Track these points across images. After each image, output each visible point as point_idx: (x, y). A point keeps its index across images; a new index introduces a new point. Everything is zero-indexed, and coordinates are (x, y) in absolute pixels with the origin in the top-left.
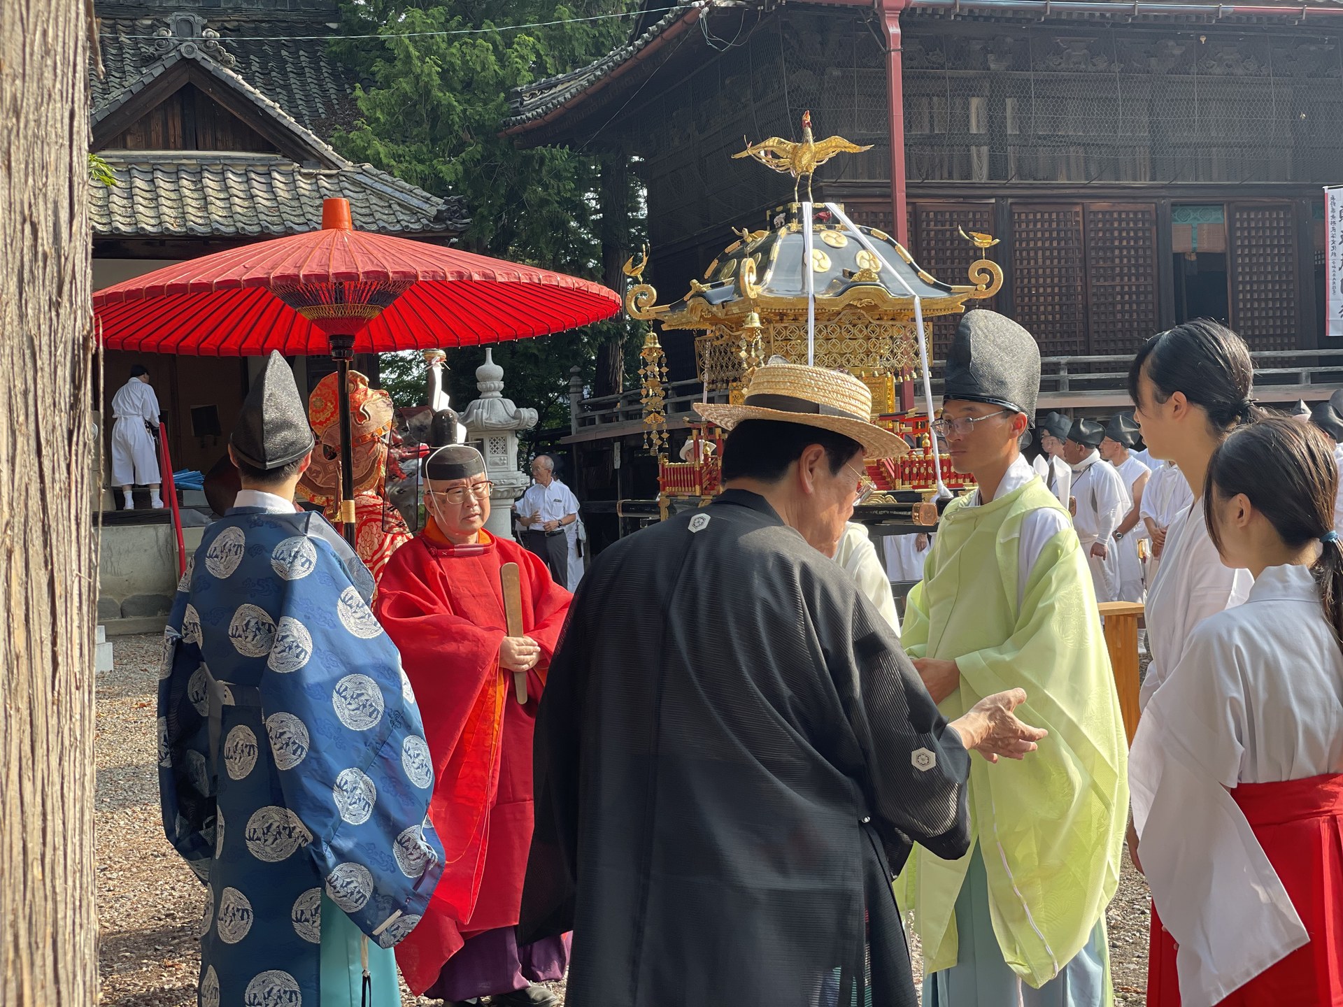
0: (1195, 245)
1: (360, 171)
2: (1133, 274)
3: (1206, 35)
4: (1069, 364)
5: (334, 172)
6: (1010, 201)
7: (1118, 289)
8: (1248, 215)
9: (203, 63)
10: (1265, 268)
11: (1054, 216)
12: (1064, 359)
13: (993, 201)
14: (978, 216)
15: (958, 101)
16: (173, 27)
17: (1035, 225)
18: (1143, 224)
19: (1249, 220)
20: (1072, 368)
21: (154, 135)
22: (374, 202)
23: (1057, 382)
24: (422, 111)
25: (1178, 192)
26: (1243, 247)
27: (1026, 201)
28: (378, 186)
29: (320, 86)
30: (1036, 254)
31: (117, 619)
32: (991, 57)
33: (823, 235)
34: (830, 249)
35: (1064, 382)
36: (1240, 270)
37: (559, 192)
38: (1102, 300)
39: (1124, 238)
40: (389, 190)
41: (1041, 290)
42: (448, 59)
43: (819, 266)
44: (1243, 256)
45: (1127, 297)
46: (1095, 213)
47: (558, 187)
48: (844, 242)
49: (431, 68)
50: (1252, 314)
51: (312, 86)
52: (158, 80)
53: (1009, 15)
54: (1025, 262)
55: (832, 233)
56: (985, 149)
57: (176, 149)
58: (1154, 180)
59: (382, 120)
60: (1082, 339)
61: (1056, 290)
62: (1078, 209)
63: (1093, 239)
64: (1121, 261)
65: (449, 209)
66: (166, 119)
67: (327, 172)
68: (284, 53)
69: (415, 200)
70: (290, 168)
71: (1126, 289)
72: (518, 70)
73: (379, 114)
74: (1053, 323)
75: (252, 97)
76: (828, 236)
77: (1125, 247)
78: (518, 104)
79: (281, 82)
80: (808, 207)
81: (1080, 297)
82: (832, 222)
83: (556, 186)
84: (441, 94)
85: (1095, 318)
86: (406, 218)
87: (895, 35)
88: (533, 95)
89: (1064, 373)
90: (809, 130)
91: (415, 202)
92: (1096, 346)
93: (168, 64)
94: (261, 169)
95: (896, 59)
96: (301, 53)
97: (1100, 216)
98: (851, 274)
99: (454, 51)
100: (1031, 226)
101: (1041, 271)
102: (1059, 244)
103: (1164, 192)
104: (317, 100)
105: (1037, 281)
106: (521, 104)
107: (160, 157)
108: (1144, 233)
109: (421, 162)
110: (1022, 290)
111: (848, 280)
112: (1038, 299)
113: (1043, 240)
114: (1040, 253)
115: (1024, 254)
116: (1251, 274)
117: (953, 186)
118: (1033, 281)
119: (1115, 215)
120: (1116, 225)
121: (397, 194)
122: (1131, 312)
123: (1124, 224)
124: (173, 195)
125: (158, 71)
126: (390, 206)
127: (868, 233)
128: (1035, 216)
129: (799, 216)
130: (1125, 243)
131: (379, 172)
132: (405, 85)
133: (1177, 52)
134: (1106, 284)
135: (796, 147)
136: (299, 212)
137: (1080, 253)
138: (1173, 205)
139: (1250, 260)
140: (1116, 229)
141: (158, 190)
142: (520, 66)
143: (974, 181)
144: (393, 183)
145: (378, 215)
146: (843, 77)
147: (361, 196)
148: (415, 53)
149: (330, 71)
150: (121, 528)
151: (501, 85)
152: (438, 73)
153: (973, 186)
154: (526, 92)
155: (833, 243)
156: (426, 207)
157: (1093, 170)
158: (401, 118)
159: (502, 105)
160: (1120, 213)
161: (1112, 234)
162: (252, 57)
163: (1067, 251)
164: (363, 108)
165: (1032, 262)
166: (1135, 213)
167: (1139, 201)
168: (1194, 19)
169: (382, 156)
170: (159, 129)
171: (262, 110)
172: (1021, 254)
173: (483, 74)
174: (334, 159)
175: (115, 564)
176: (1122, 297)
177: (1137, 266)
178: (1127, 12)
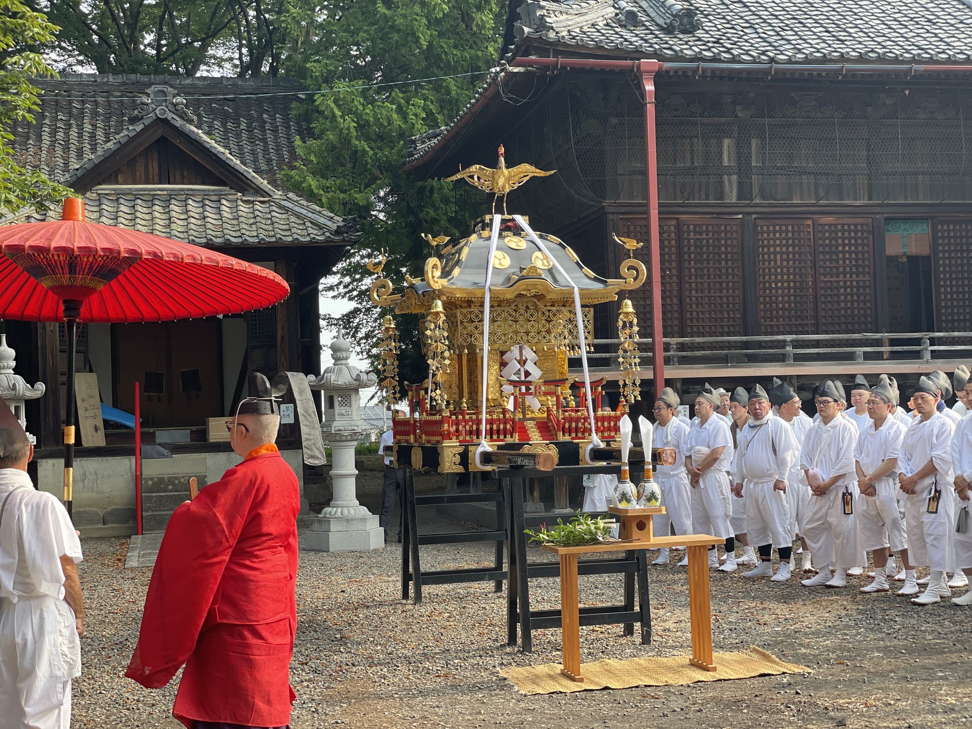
0: (905, 250)
1: (285, 198)
2: (854, 273)
3: (909, 89)
4: (792, 341)
5: (267, 199)
6: (754, 216)
7: (841, 284)
8: (948, 227)
9: (172, 122)
10: (962, 268)
11: (790, 228)
12: (789, 338)
13: (741, 216)
14: (729, 228)
15: (713, 141)
16: (152, 96)
17: (774, 235)
18: (862, 234)
19: (949, 231)
20: (796, 344)
21: (138, 173)
22: (293, 220)
23: (784, 355)
24: (346, 155)
25: (890, 210)
26: (944, 252)
27: (766, 216)
28: (297, 209)
29: (288, 139)
30: (775, 257)
31: (100, 526)
32: (739, 108)
33: (507, 240)
34: (511, 251)
35: (790, 356)
36: (941, 269)
37: (446, 213)
38: (829, 292)
39: (846, 245)
40: (304, 212)
41: (779, 285)
42: (364, 117)
43: (500, 264)
44: (944, 259)
45: (849, 290)
46: (823, 225)
47: (446, 209)
48: (523, 245)
49: (349, 123)
50: (952, 303)
51: (282, 139)
52: (139, 134)
53: (744, 75)
54: (767, 263)
55: (516, 239)
56: (734, 178)
57: (153, 184)
58: (871, 200)
59: (315, 162)
60: (813, 322)
61: (792, 284)
62: (810, 222)
63: (821, 245)
64: (844, 262)
65: (345, 225)
66: (147, 163)
67: (262, 199)
68: (265, 116)
69: (322, 219)
70: (235, 197)
71: (848, 283)
72: (413, 124)
73: (312, 158)
74: (789, 310)
75: (208, 146)
76: (511, 241)
77: (847, 252)
78: (412, 149)
79: (260, 136)
80: (498, 218)
81: (811, 290)
82: (517, 231)
83: (444, 209)
84: (357, 143)
85: (823, 306)
86: (314, 232)
87: (650, 91)
88: (423, 142)
89: (789, 349)
90: (502, 159)
91: (322, 220)
92: (824, 328)
93: (147, 122)
94: (214, 198)
95: (651, 109)
96: (278, 116)
97: (827, 228)
98: (523, 270)
99: (368, 111)
100: (771, 236)
101: (779, 270)
102: (793, 249)
103: (878, 209)
104: (284, 149)
105: (776, 277)
106: (415, 149)
107: (141, 190)
108: (863, 241)
109: (343, 192)
110: (764, 285)
111: (520, 275)
112: (777, 292)
113: (781, 246)
114: (778, 257)
115: (766, 257)
116: (951, 272)
117: (708, 205)
118: (773, 277)
119: (839, 227)
120: (840, 234)
121: (310, 215)
122: (852, 302)
123: (846, 234)
124: (147, 217)
125: (139, 127)
126: (304, 224)
128: (774, 228)
129: (490, 225)
130: (847, 248)
131: (298, 199)
132: (331, 136)
133: (889, 102)
134: (832, 279)
135: (493, 172)
136: (237, 228)
137: (811, 256)
138: (886, 219)
139: (950, 262)
140: (840, 238)
141: (136, 213)
142: (414, 122)
143: (725, 201)
144: (308, 206)
145: (294, 230)
146: (620, 124)
147: (284, 216)
148: (338, 113)
149: (296, 128)
150: (104, 458)
151: (402, 135)
152: (355, 127)
153: (724, 205)
154: (418, 140)
155: (513, 246)
156: (329, 223)
157: (822, 193)
158: (330, 160)
159: (401, 150)
160: (843, 225)
161: (837, 241)
162: (241, 119)
163: (800, 254)
164: (301, 153)
165: (772, 263)
166: (856, 225)
167: (858, 216)
168: (893, 76)
169: (313, 187)
170: (142, 169)
171: (215, 155)
172: (763, 257)
173: (389, 127)
174: (267, 190)
175: (100, 486)
176: (845, 290)
177: (857, 267)
178: (838, 72)
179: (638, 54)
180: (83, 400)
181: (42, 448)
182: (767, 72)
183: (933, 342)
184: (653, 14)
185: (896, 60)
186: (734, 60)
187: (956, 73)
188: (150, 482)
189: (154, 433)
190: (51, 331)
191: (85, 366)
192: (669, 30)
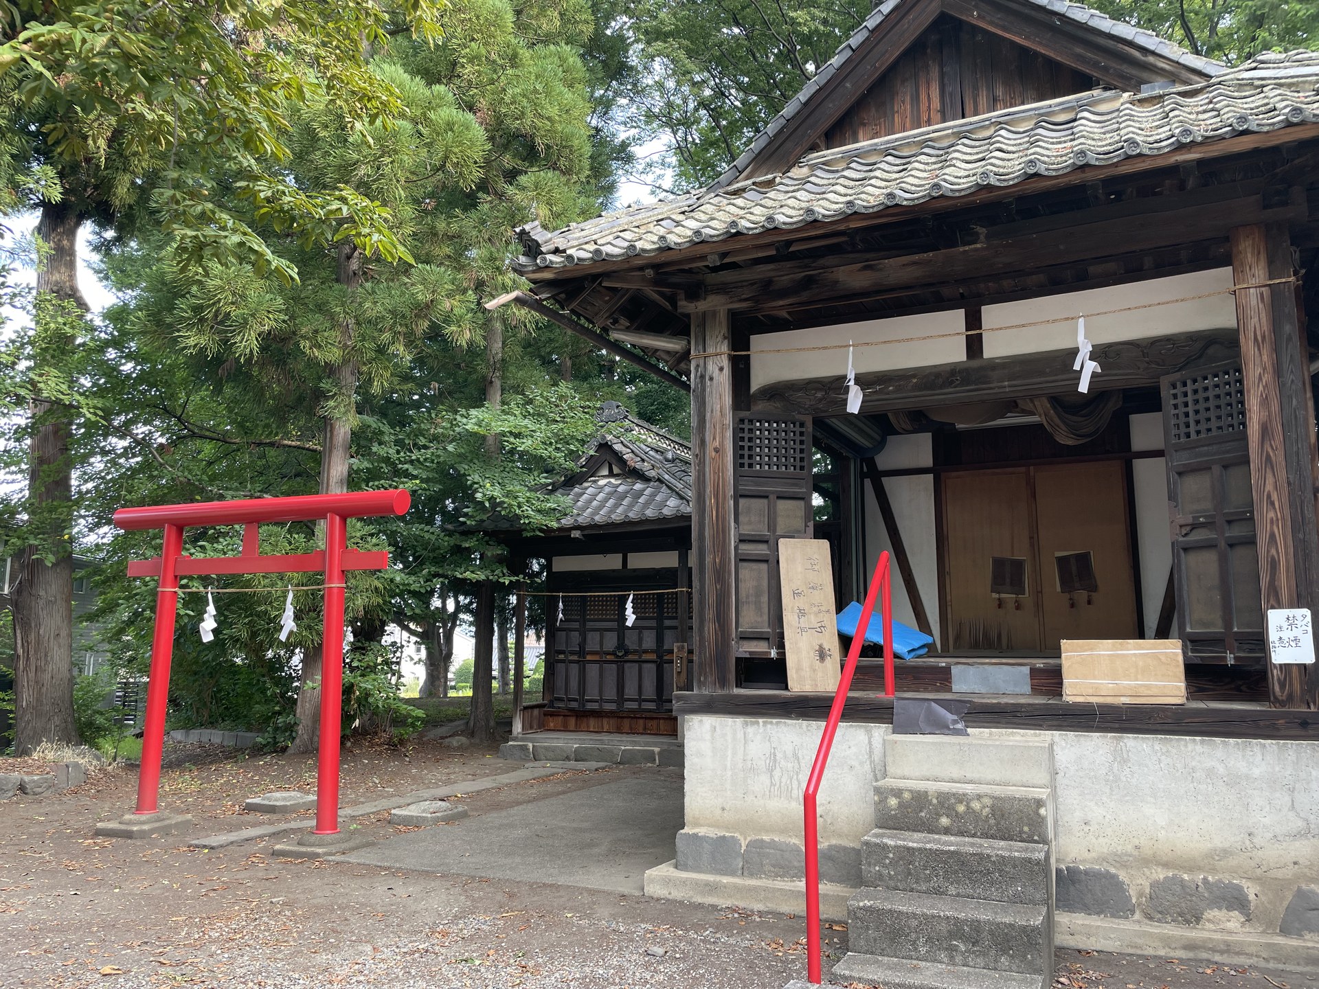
5: (1199, 85)
21: (897, 118)
70: (1117, 106)
107: (897, 140)
180: (796, 594)
181: (695, 692)
188: (893, 802)
189: (947, 671)
190: (717, 450)
191: (806, 526)
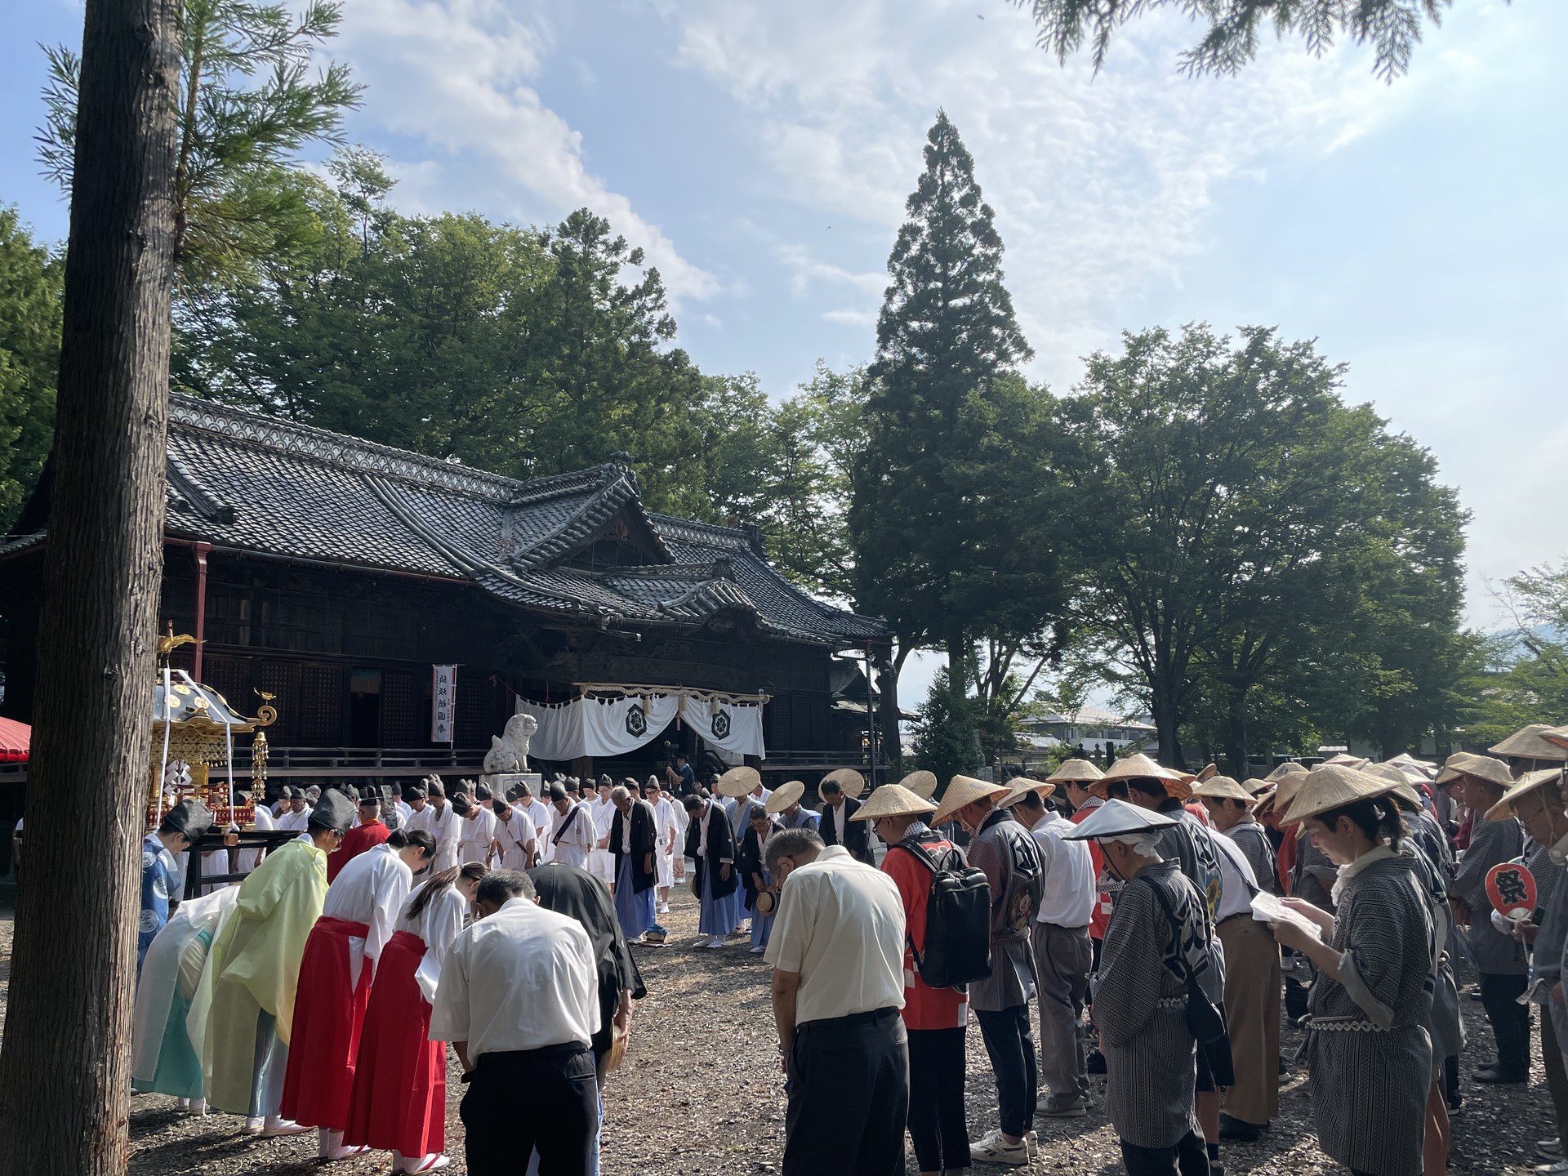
0: (363, 690)
2: (328, 703)
3: (376, 583)
4: (289, 752)
6: (261, 658)
7: (319, 710)
8: (392, 676)
10: (399, 704)
11: (286, 668)
12: (287, 749)
13: (251, 657)
14: (241, 665)
15: (235, 601)
17: (274, 673)
18: (336, 676)
19: (392, 678)
20: (292, 754)
23: (284, 762)
25: (356, 661)
26: (388, 692)
27: (270, 659)
32: (256, 579)
33: (176, 687)
34: (180, 695)
35: (288, 762)
36: (386, 704)
38: (310, 716)
39: (325, 683)
43: (174, 705)
44: (388, 696)
45: (324, 715)
46: (309, 669)
48: (187, 692)
50: (391, 727)
53: (272, 560)
55: (182, 687)
56: (248, 629)
58: (343, 654)
60: (297, 737)
62: (299, 665)
63: (307, 682)
64: (322, 695)
71: (324, 710)
74: (281, 728)
76: (178, 688)
77: (325, 688)
80: (167, 671)
81: (297, 714)
82: (180, 680)
85: (305, 726)
87: (203, 565)
89: (287, 757)
90: (171, 629)
92: (305, 742)
95: (203, 578)
97: (311, 671)
98: (192, 710)
100: (272, 673)
103: (348, 660)
108: (336, 681)
111: (190, 713)
113: (278, 680)
114: (276, 688)
116: (391, 707)
117: (228, 648)
119: (320, 671)
120: (320, 676)
122: (326, 723)
123: (324, 676)
127: (201, 687)
128: (274, 667)
129: (162, 676)
133: (360, 588)
134: (313, 707)
137: (299, 689)
138: (353, 667)
139: (392, 699)
140: (320, 678)
143: (240, 646)
153: (239, 649)
155: (180, 691)
157: (310, 646)
160: (323, 669)
161: (318, 680)
163: (291, 688)
166: (332, 671)
167: (334, 664)
177: (330, 700)
178: (337, 568)
179: (194, 536)
182: (289, 561)
183: (385, 755)
184: (197, 504)
185: (375, 564)
186: (266, 549)
187: (410, 578)
192: (213, 519)
